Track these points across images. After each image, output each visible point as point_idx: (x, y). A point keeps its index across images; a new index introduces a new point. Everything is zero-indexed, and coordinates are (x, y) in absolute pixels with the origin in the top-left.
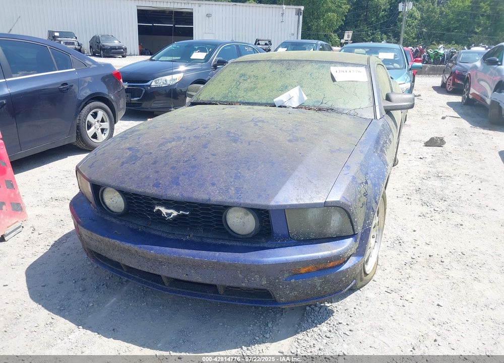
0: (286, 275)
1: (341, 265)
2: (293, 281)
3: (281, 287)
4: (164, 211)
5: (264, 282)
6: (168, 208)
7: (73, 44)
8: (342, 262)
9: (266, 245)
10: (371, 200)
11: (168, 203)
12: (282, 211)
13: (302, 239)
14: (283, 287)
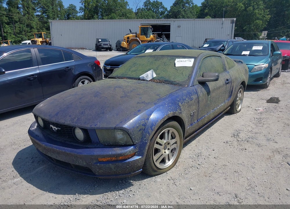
0: (94, 161)
1: (126, 159)
2: (98, 164)
3: (93, 167)
4: (53, 127)
5: (85, 164)
6: (54, 126)
7: (107, 45)
8: (127, 158)
9: (89, 146)
10: (148, 128)
11: (54, 124)
12: (94, 130)
13: (107, 144)
14: (94, 167)
